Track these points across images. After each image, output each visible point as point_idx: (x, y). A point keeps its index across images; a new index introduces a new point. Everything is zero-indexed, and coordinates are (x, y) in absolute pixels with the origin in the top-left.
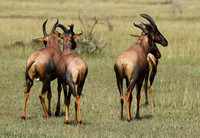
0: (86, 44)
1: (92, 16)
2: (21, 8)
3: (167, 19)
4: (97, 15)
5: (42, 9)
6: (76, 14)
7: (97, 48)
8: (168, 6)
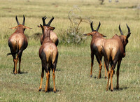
0: (74, 36)
1: (79, 16)
2: (26, 10)
3: (133, 19)
4: (81, 16)
5: (42, 11)
6: (67, 15)
7: (82, 39)
8: (134, 9)
